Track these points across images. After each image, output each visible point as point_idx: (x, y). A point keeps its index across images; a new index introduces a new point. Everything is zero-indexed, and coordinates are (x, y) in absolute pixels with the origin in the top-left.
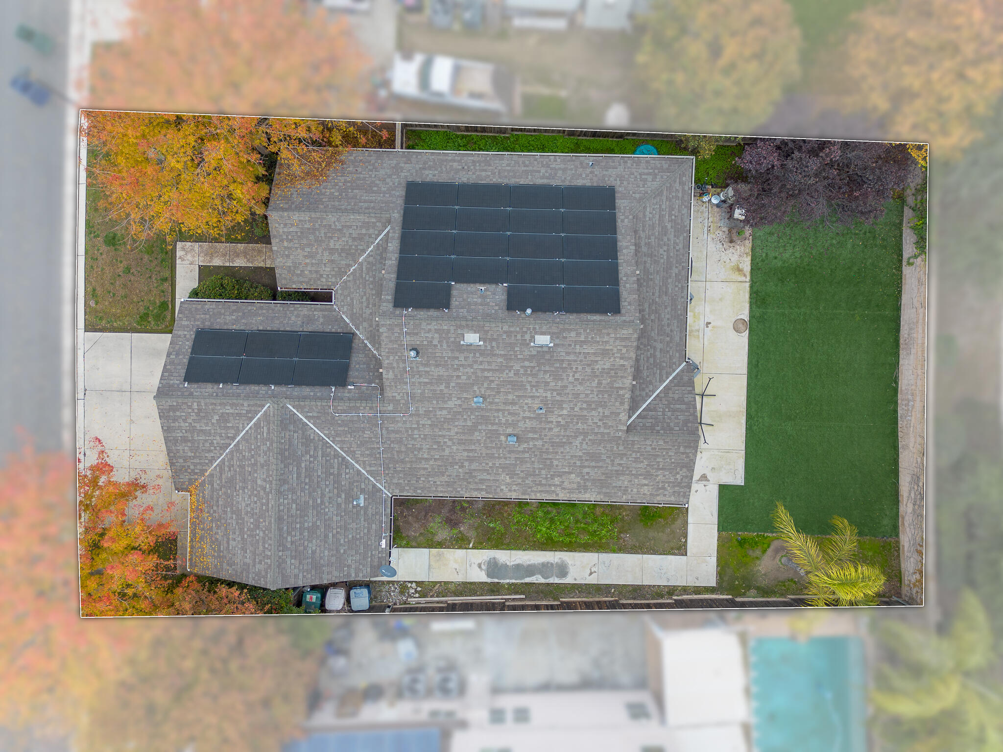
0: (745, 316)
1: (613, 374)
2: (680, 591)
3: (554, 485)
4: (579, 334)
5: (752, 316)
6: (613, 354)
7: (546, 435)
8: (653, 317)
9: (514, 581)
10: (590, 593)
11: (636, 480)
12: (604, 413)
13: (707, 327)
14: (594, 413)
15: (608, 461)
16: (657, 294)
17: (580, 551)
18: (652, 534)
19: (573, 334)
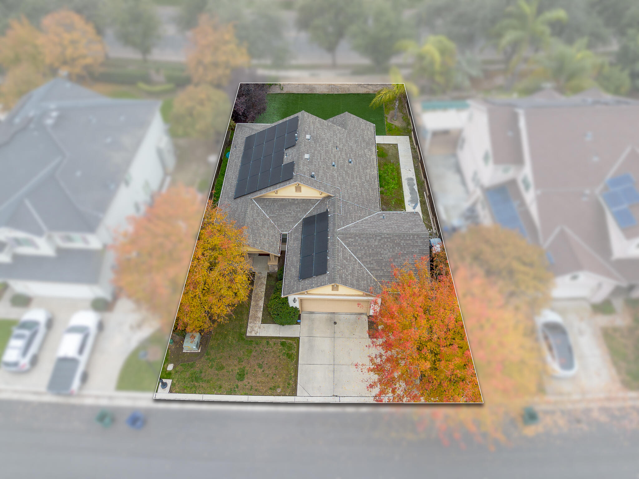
1: (322, 124)
3: (370, 158)
7: (348, 152)
9: (418, 195)
10: (419, 172)
12: (338, 132)
14: (338, 135)
15: (358, 139)
17: (401, 174)
19: (306, 128)
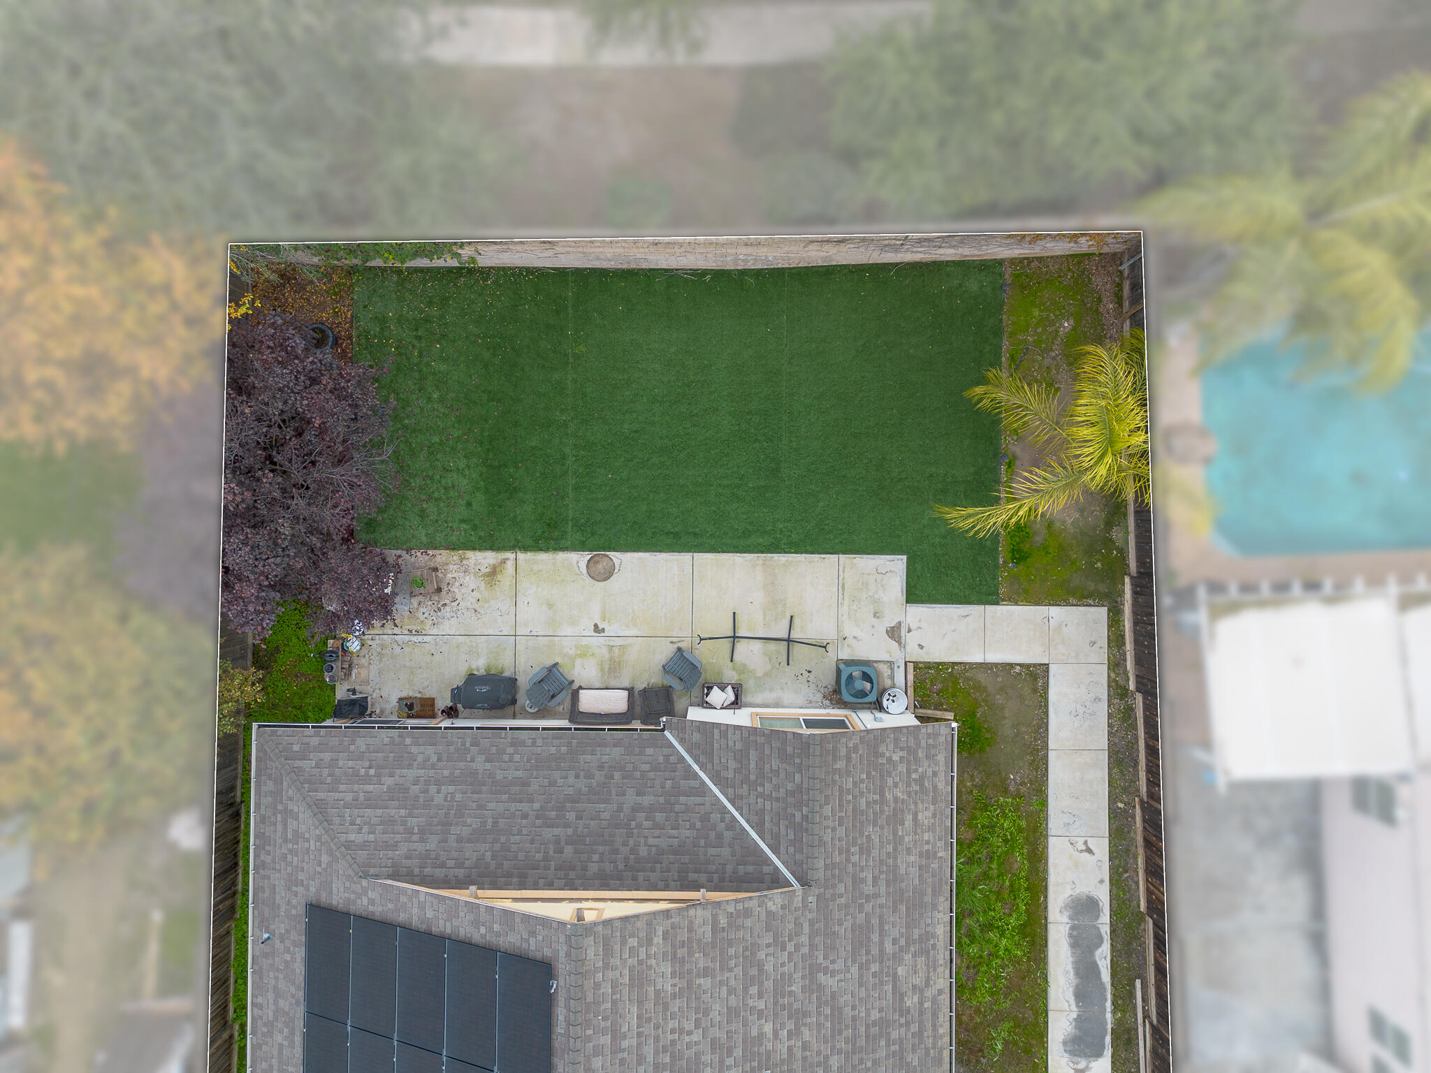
0: (579, 559)
1: (681, 952)
2: (1118, 675)
3: (921, 1003)
4: (597, 1051)
5: (580, 547)
6: (640, 962)
7: (819, 1053)
8: (571, 816)
9: (1109, 1004)
10: (1127, 851)
11: (907, 839)
12: (768, 946)
13: (603, 630)
14: (769, 967)
15: (868, 908)
16: (525, 807)
17: (1046, 871)
18: (1007, 730)
19: (597, 1062)
